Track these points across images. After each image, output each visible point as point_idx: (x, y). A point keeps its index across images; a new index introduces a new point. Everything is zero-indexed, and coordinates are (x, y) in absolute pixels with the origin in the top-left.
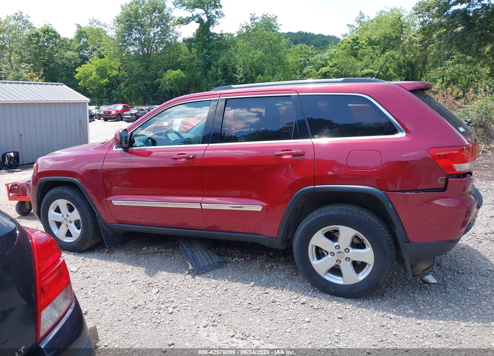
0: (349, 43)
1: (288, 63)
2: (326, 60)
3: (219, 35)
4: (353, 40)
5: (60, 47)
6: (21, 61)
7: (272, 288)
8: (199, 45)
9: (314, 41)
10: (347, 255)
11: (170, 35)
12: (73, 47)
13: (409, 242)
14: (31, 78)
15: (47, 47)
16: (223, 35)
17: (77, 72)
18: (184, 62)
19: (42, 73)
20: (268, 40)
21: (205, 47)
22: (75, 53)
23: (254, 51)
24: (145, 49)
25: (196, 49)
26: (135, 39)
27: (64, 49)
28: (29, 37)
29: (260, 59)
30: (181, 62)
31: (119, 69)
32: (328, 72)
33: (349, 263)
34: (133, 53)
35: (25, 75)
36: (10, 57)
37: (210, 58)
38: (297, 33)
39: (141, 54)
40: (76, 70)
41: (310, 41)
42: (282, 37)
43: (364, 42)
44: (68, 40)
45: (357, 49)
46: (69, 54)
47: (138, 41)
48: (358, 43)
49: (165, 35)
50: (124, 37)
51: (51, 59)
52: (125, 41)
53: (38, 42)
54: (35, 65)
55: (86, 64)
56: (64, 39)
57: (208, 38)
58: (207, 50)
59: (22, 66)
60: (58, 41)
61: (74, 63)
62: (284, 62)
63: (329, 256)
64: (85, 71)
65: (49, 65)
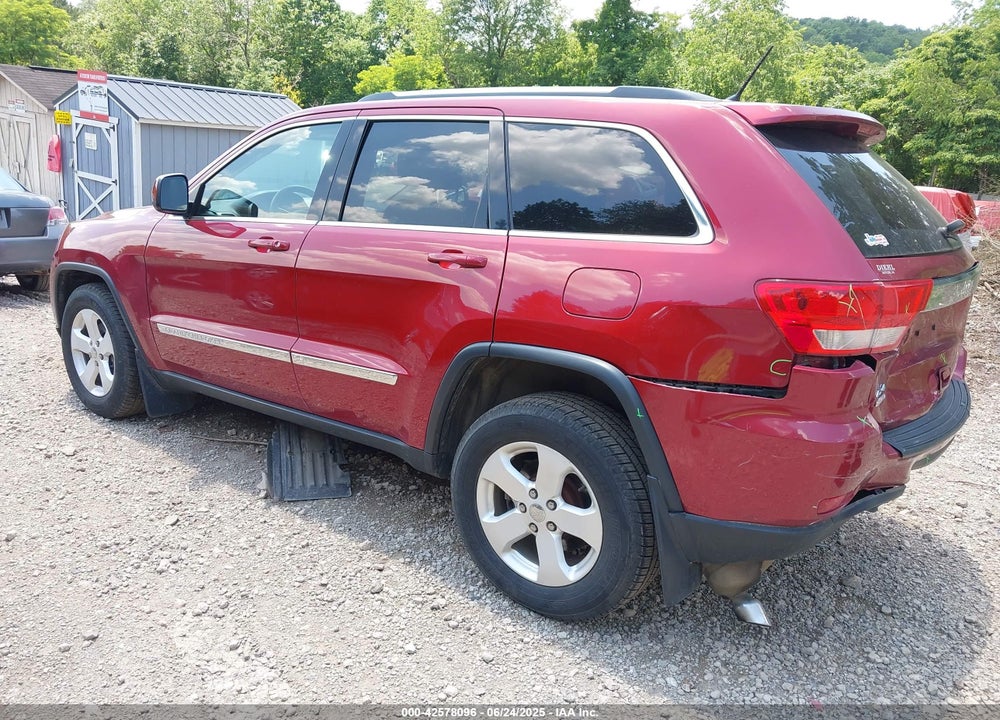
0: (944, 45)
1: (793, 85)
2: (882, 82)
3: (651, 16)
4: (957, 38)
5: (338, 30)
6: (265, 55)
7: (402, 560)
8: (604, 36)
9: (881, 42)
10: (550, 516)
11: (548, 13)
12: (362, 30)
13: (684, 510)
14: (279, 87)
15: (315, 28)
16: (659, 16)
17: (359, 80)
18: (569, 70)
19: (298, 78)
20: (755, 32)
21: (616, 41)
22: (362, 42)
23: (720, 55)
24: (495, 39)
25: (597, 46)
26: (477, 19)
27: (344, 33)
28: (285, 7)
29: (731, 73)
30: (563, 71)
31: (440, 77)
32: (883, 110)
33: (555, 536)
34: (470, 48)
35: (269, 82)
36: (245, 45)
37: (622, 65)
38: (844, 20)
39: (486, 49)
40: (359, 75)
41: (869, 41)
42: (788, 25)
43: (985, 43)
44: (353, 17)
45: (963, 60)
46: (353, 44)
47: (482, 23)
48: (968, 46)
49: (539, 13)
50: (455, 12)
51: (319, 53)
52: (456, 22)
53: (298, 18)
54: (290, 63)
55: (379, 64)
56: (347, 14)
57: (625, 21)
58: (619, 48)
59: (267, 63)
60: (334, 17)
61: (359, 62)
62: (783, 81)
63: (517, 511)
64: (375, 79)
65: (313, 65)
